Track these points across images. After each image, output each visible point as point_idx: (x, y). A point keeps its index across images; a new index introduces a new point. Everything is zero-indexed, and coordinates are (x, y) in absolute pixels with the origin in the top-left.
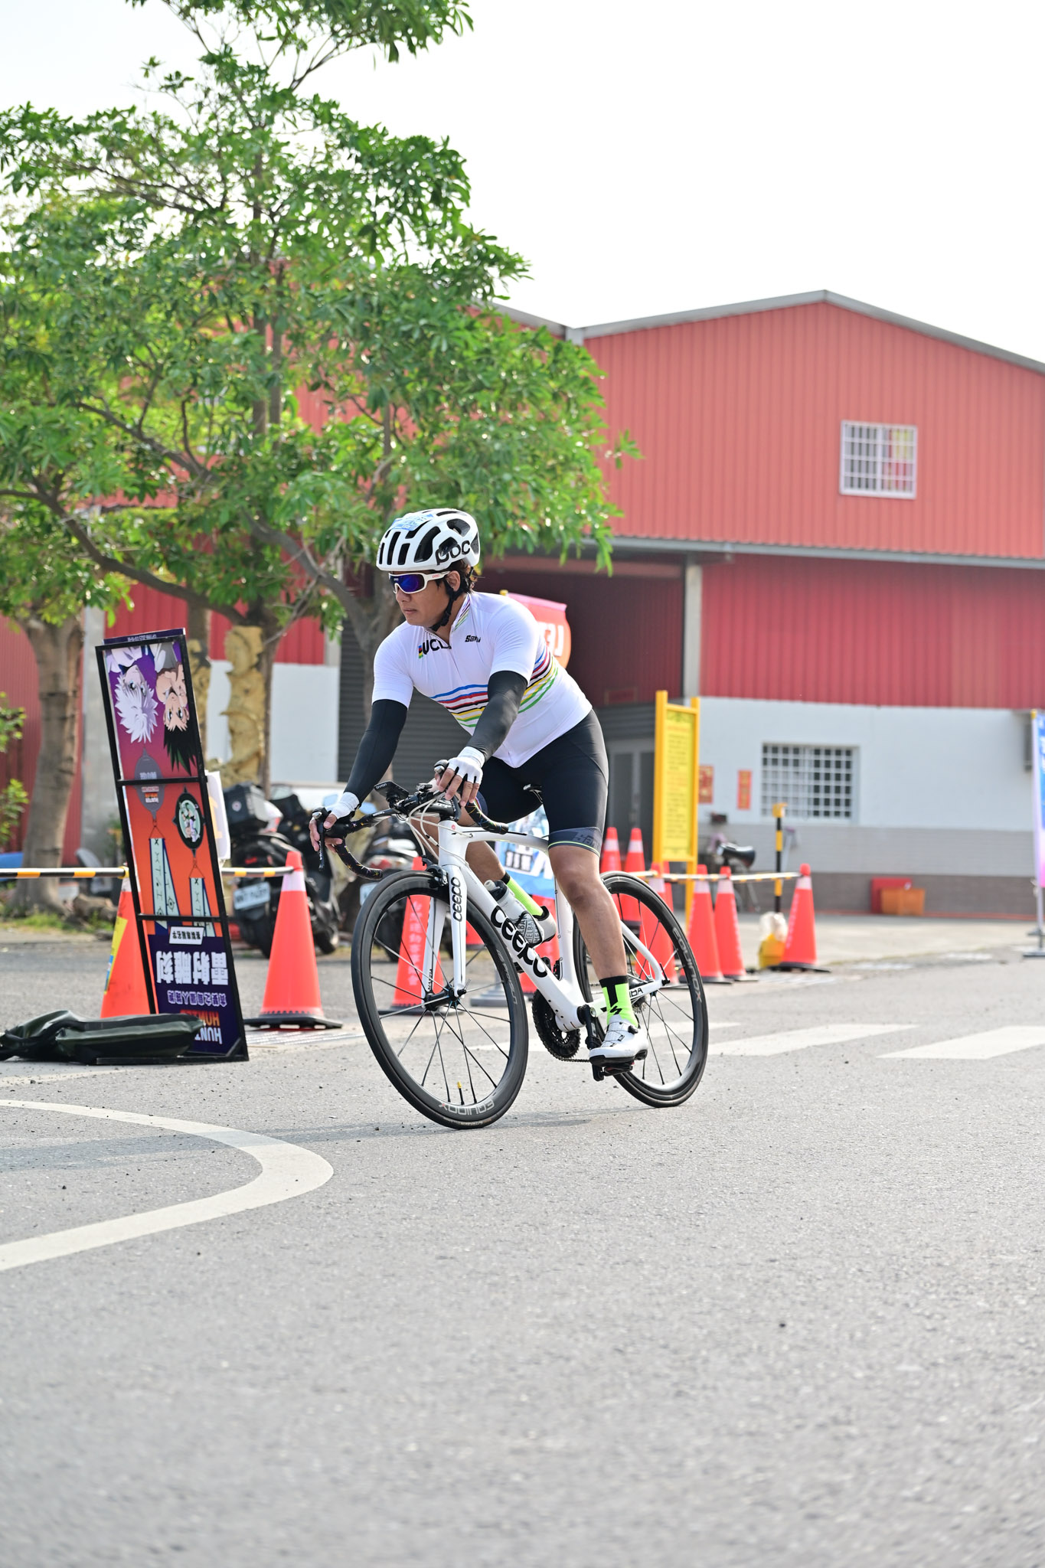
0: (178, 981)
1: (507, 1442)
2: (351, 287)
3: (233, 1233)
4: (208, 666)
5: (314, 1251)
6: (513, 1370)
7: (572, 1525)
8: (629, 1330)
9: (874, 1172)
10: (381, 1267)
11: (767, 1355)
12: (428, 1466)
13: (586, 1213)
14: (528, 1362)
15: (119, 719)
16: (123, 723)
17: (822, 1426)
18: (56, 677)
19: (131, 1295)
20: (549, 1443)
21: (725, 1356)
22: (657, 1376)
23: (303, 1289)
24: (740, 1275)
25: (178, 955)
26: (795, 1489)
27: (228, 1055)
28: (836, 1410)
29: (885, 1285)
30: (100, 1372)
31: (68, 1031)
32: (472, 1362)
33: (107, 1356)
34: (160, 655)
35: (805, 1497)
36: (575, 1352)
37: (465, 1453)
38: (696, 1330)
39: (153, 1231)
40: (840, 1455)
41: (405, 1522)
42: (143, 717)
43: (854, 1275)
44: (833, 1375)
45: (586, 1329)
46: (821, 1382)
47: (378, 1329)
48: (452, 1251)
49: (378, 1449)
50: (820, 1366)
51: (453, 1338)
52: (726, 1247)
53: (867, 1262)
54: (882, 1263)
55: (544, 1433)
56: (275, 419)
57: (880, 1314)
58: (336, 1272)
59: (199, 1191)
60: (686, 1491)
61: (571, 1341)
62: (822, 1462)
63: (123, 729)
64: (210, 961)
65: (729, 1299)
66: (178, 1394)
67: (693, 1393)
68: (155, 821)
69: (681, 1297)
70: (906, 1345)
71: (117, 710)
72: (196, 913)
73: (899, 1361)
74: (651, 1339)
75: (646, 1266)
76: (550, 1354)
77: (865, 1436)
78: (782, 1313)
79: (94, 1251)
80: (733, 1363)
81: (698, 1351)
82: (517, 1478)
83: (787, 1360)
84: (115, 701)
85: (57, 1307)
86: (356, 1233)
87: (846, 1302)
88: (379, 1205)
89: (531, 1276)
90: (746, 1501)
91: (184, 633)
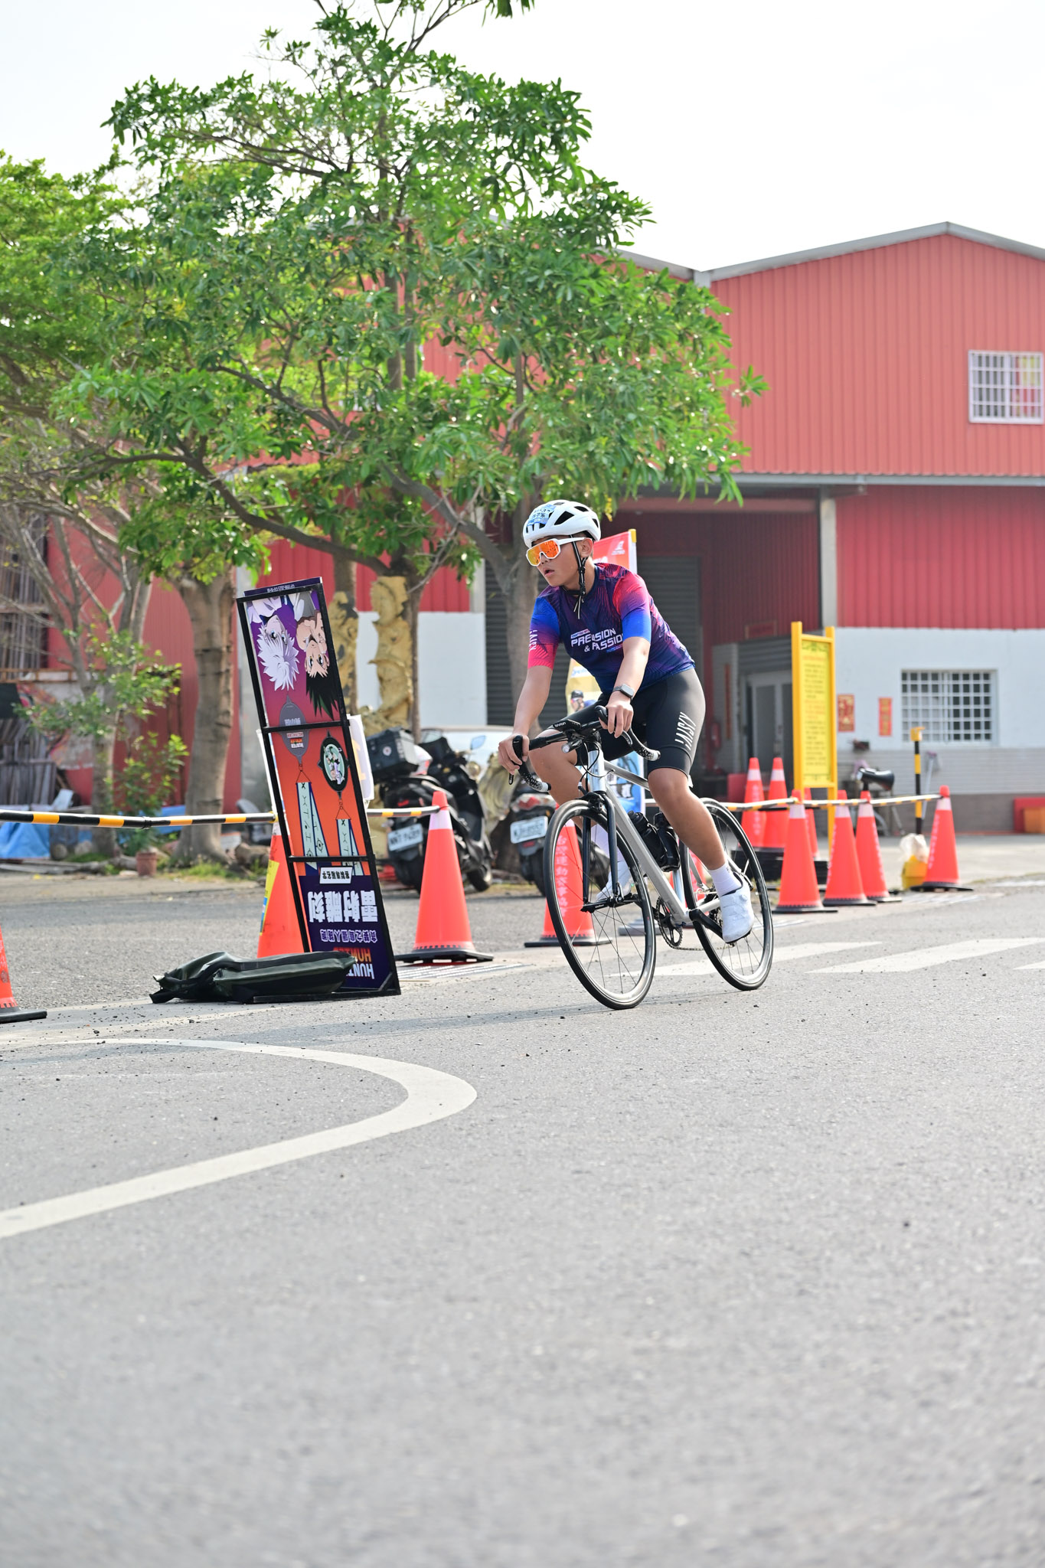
0: (330, 920)
1: (631, 1343)
2: (478, 240)
3: (376, 1156)
4: (356, 616)
5: (453, 1169)
6: (640, 1275)
7: (690, 1418)
8: (757, 1234)
9: (1006, 1077)
10: (518, 1183)
11: (889, 1253)
12: (553, 1367)
13: (721, 1125)
14: (656, 1268)
15: (262, 668)
16: (266, 671)
17: (939, 1319)
18: (210, 633)
19: (275, 1217)
20: (672, 1343)
21: (849, 1256)
22: (781, 1276)
23: (441, 1207)
24: (868, 1179)
25: (328, 895)
26: (909, 1378)
27: (380, 989)
28: (956, 1303)
29: (1010, 1184)
30: (241, 1290)
31: (225, 972)
32: (601, 1269)
33: (248, 1274)
34: (299, 604)
35: (919, 1386)
36: (703, 1257)
37: (590, 1355)
38: (822, 1232)
39: (300, 1156)
40: (957, 1345)
41: (527, 1420)
42: (285, 665)
43: (980, 1175)
44: (954, 1269)
45: (714, 1235)
46: (941, 1276)
47: (512, 1241)
48: (587, 1165)
49: (506, 1352)
50: (942, 1262)
51: (585, 1247)
52: (855, 1153)
53: (993, 1163)
54: (1008, 1163)
55: (667, 1333)
56: (411, 372)
57: (1003, 1211)
58: (474, 1189)
59: (346, 1118)
60: (802, 1384)
61: (699, 1246)
62: (939, 1352)
63: (266, 678)
64: (360, 899)
65: (855, 1201)
66: (315, 1308)
67: (815, 1291)
68: (301, 765)
69: (809, 1201)
70: (1027, 1240)
71: (260, 659)
72: (344, 854)
73: (1019, 1254)
74: (777, 1242)
75: (777, 1174)
76: (677, 1259)
77: (982, 1326)
78: (907, 1213)
79: (241, 1177)
80: (856, 1262)
81: (823, 1251)
82: (639, 1376)
83: (910, 1258)
84: (258, 651)
85: (202, 1230)
86: (496, 1151)
87: (970, 1201)
88: (519, 1124)
89: (664, 1186)
90: (860, 1392)
91: (321, 581)
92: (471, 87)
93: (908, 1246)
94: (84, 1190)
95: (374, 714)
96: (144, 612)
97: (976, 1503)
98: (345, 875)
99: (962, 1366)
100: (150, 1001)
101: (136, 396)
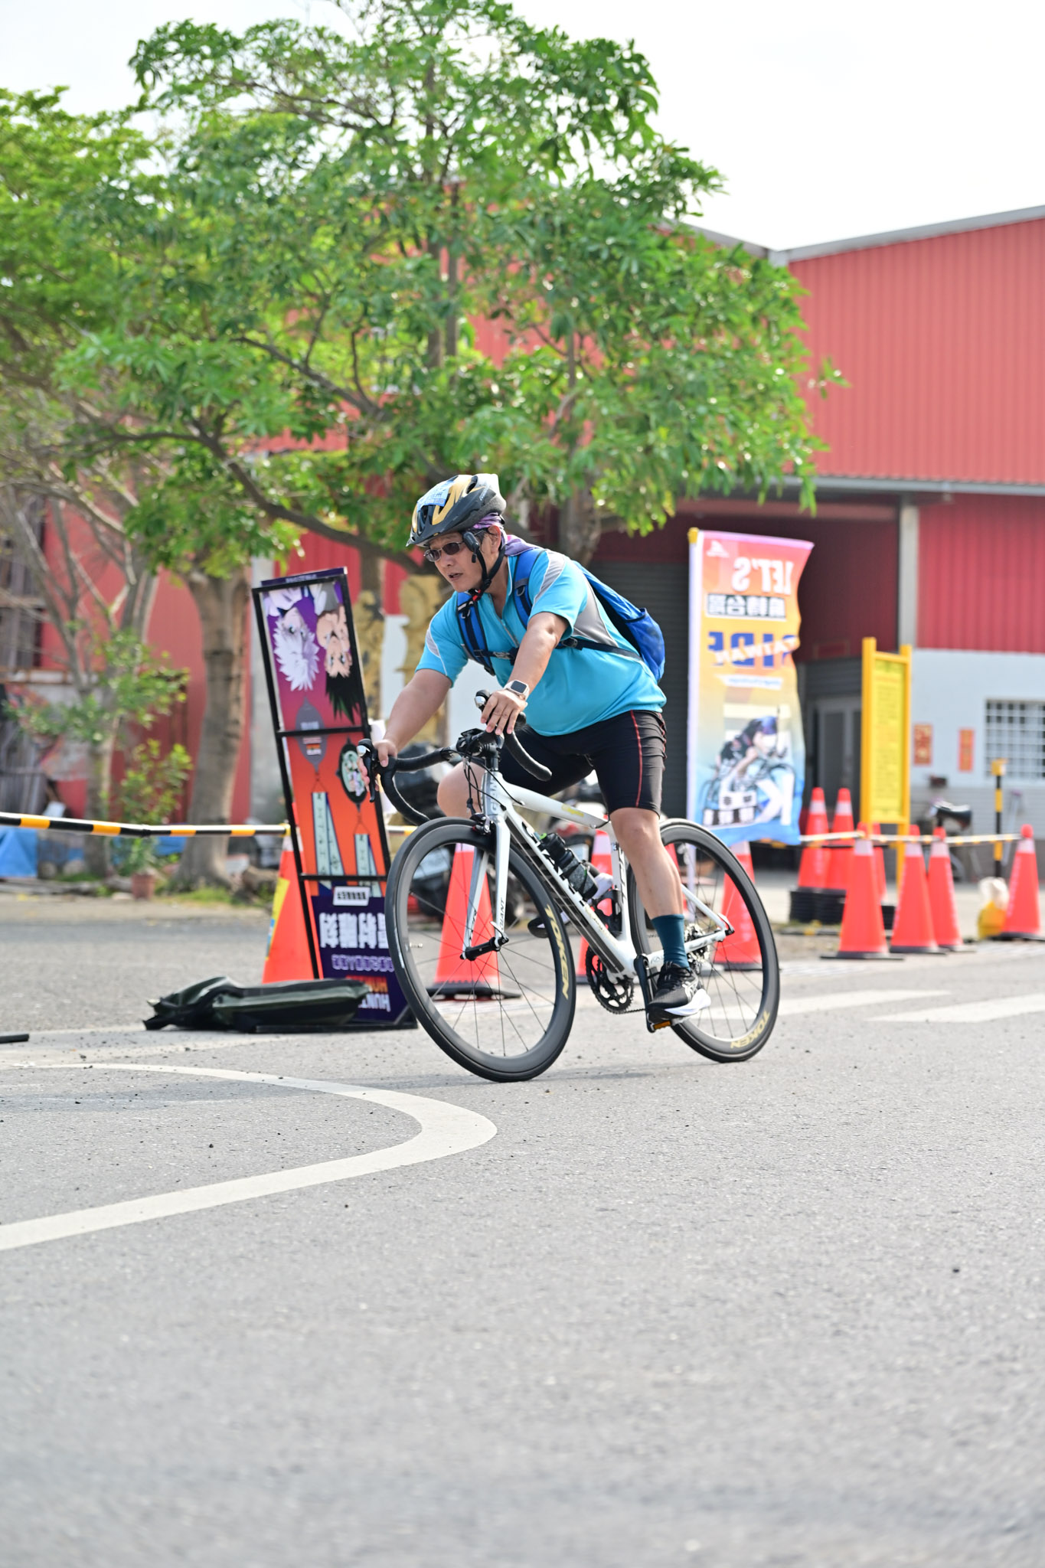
0: (344, 945)
1: (650, 1376)
2: (531, 206)
3: (384, 1188)
4: (381, 618)
5: (468, 1204)
6: (666, 1312)
7: (709, 1449)
8: (793, 1276)
10: (537, 1219)
11: (935, 1298)
12: (565, 1397)
13: (762, 1169)
14: (682, 1305)
15: (278, 665)
16: (283, 670)
17: (985, 1363)
18: (221, 634)
19: (272, 1244)
20: (694, 1377)
21: (891, 1299)
22: (816, 1317)
23: (453, 1239)
24: (918, 1226)
25: (343, 917)
26: (948, 1419)
27: (396, 1022)
28: (1004, 1348)
30: (232, 1314)
31: (226, 998)
32: (623, 1305)
33: (241, 1298)
34: (320, 596)
35: (957, 1427)
36: (734, 1296)
37: (605, 1386)
38: (864, 1276)
39: (301, 1186)
40: (1001, 1389)
41: (535, 1446)
42: (303, 663)
43: (1040, 1225)
44: (1004, 1316)
45: (747, 1275)
46: (990, 1322)
47: (528, 1275)
48: (614, 1203)
49: (515, 1382)
50: (991, 1308)
51: (606, 1282)
52: (906, 1200)
55: (690, 1368)
56: (452, 350)
58: (489, 1223)
59: (353, 1150)
60: (832, 1420)
61: (731, 1285)
62: (981, 1395)
63: (282, 676)
64: (377, 923)
65: (903, 1247)
66: (312, 1333)
67: (852, 1332)
68: (317, 774)
69: (852, 1245)
71: (276, 656)
72: (362, 872)
74: (815, 1284)
75: (819, 1218)
76: (706, 1297)
77: (1029, 1371)
78: (957, 1260)
79: (237, 1204)
80: (899, 1305)
81: (864, 1294)
82: (657, 1408)
83: (957, 1303)
84: (274, 647)
85: (193, 1254)
86: (515, 1187)
87: (1027, 1250)
88: (542, 1161)
89: (695, 1226)
90: (894, 1430)
91: (346, 572)
92: (530, 41)
93: (956, 1291)
94: (67, 1212)
96: (149, 605)
97: (1010, 1539)
98: (361, 896)
99: (1006, 1409)
100: (143, 1027)
101: (149, 365)
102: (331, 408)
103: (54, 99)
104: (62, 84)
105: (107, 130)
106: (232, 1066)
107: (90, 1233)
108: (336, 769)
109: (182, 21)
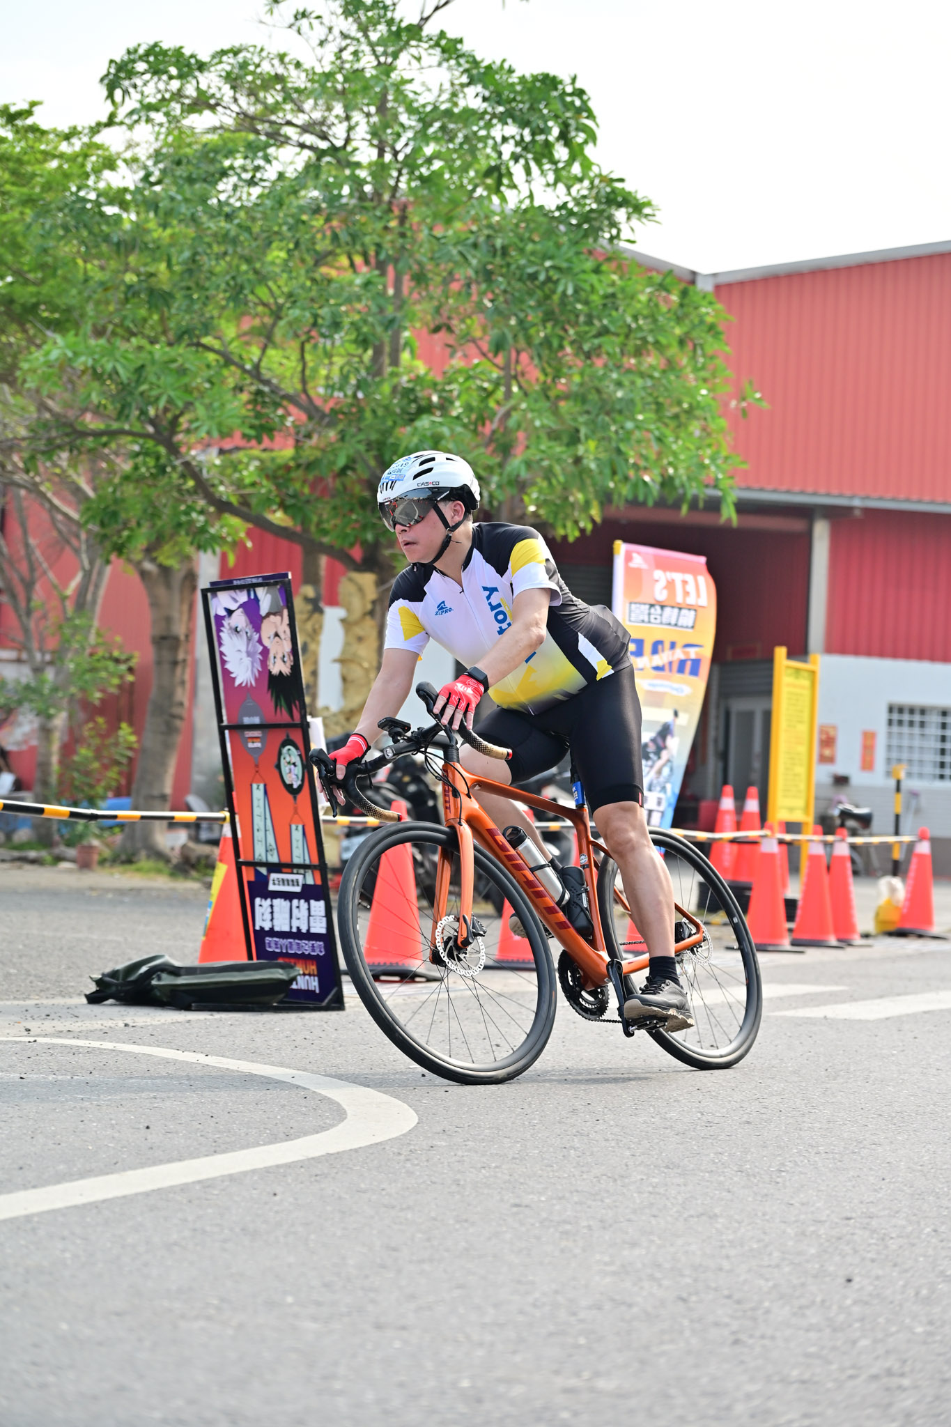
0: (277, 929)
1: (560, 1382)
2: (474, 228)
3: (311, 1176)
4: (321, 612)
5: (390, 1195)
6: (574, 1314)
8: (696, 1280)
10: (455, 1213)
11: (829, 1308)
12: (479, 1401)
13: (667, 1167)
14: (590, 1308)
15: (223, 662)
16: (228, 666)
17: (875, 1377)
18: (168, 620)
19: (204, 1232)
20: (601, 1384)
21: (787, 1308)
22: (716, 1324)
23: (375, 1232)
24: (814, 1232)
25: (278, 902)
27: (324, 1004)
28: (891, 1362)
30: (166, 1303)
31: (164, 976)
32: (534, 1305)
33: (174, 1288)
34: (265, 598)
36: (639, 1299)
37: (517, 1391)
38: (762, 1282)
39: (232, 1171)
40: (890, 1405)
42: (247, 661)
43: (928, 1235)
44: (893, 1329)
45: (652, 1278)
46: (880, 1335)
47: (445, 1271)
48: (527, 1199)
49: (432, 1383)
50: (881, 1320)
51: (519, 1282)
52: (803, 1204)
53: (943, 1223)
55: (597, 1374)
56: (395, 361)
58: (409, 1216)
59: (282, 1135)
61: (636, 1288)
62: (870, 1411)
63: (227, 673)
64: (309, 909)
65: (799, 1253)
66: (240, 1326)
67: (751, 1341)
68: (257, 766)
69: (751, 1250)
71: (222, 654)
72: (296, 861)
74: (716, 1289)
75: (720, 1220)
76: (612, 1300)
78: (850, 1269)
79: (172, 1189)
80: (795, 1314)
81: (762, 1302)
82: (565, 1415)
83: (850, 1314)
84: (220, 644)
85: (129, 1240)
86: (434, 1179)
87: (916, 1261)
88: (460, 1153)
89: (604, 1225)
91: (290, 577)
92: (479, 73)
93: (849, 1302)
94: (10, 1192)
95: (335, 715)
96: (102, 592)
98: (295, 883)
100: (84, 1001)
101: (109, 367)
102: (280, 412)
103: (29, 113)
104: (36, 99)
105: (77, 144)
106: (168, 1044)
107: (33, 1215)
108: (276, 762)
109: (152, 43)
